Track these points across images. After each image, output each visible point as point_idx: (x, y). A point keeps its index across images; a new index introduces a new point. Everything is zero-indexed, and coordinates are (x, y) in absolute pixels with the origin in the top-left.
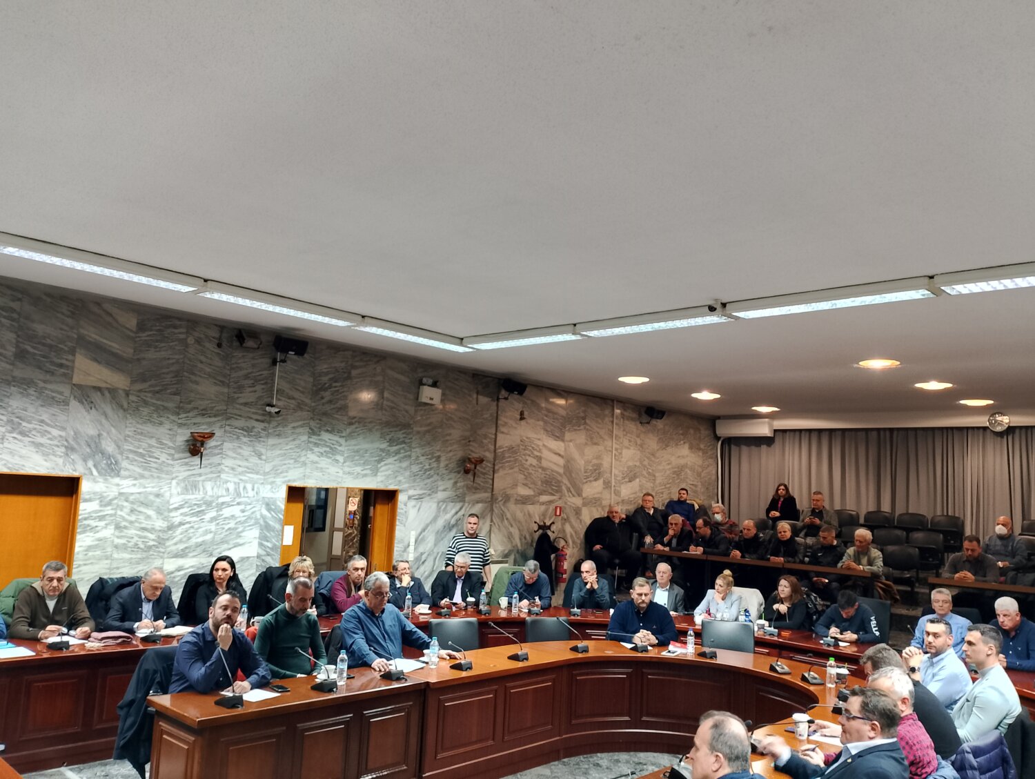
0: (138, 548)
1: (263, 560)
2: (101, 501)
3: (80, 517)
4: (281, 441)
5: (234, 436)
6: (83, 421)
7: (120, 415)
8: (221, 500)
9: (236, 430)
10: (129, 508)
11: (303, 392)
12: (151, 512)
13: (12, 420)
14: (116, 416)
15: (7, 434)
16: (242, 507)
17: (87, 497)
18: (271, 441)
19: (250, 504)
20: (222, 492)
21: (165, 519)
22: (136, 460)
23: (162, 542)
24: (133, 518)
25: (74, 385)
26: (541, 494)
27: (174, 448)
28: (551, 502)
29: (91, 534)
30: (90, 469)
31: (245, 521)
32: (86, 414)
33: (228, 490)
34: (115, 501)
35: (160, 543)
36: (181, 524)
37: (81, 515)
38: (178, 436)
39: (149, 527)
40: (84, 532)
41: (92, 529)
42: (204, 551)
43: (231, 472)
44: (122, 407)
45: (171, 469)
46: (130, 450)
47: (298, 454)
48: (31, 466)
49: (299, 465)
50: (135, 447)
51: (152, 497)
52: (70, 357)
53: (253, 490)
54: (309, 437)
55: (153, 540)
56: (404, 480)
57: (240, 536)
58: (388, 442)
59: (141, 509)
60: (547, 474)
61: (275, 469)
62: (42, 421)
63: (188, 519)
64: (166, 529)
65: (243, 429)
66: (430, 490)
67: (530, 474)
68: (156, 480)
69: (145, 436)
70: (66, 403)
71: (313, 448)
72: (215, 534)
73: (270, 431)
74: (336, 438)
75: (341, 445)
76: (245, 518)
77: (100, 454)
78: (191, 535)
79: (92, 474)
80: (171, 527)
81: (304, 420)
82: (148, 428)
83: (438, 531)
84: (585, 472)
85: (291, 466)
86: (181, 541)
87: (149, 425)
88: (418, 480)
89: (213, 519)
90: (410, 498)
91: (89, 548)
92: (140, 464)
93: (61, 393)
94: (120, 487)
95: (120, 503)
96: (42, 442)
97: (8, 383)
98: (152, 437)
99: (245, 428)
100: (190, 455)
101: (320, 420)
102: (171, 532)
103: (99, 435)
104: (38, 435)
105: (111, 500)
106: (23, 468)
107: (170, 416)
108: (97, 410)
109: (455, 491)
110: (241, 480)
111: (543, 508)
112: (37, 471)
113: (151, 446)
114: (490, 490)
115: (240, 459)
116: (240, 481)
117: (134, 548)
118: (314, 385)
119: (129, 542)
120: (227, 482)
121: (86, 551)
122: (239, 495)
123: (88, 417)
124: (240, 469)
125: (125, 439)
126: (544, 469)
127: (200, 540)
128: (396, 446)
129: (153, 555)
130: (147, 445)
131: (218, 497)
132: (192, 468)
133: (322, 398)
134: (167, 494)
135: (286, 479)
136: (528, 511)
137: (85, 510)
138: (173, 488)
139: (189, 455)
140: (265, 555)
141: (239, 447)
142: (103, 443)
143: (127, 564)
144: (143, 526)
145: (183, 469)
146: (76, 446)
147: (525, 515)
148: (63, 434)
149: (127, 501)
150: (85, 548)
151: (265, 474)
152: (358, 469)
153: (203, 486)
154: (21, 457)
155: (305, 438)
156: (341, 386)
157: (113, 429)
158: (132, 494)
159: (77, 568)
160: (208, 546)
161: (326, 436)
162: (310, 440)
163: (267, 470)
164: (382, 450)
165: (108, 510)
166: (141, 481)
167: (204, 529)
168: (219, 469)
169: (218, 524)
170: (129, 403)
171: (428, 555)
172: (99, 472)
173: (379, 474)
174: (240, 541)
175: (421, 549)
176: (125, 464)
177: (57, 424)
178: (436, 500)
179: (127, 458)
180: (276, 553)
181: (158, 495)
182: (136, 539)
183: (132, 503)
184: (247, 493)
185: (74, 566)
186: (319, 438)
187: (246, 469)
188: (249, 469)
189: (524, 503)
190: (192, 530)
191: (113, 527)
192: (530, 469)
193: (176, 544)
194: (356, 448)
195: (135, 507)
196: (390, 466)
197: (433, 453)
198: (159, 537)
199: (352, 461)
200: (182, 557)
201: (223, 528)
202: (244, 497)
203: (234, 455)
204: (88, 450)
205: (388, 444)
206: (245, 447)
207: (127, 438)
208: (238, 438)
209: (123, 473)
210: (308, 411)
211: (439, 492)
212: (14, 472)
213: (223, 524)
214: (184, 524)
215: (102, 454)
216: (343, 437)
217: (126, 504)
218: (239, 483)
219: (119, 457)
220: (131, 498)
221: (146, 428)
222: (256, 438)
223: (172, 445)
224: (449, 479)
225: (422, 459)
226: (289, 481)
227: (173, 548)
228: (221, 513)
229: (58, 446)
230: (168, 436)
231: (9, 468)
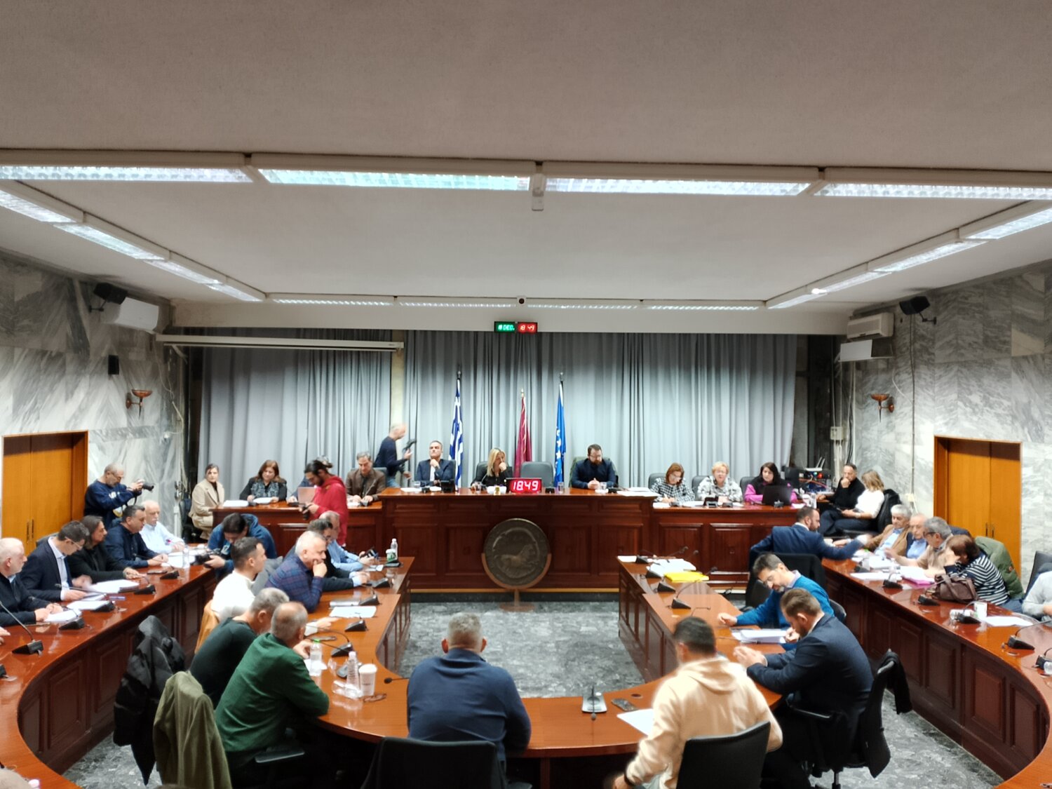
2: (1034, 467)
3: (1023, 481)
6: (1019, 391)
7: (1040, 380)
13: (985, 396)
14: (1038, 382)
25: (1013, 358)
29: (1030, 498)
30: (1026, 435)
32: (1020, 383)
34: (1043, 468)
40: (1026, 496)
41: (1030, 493)
44: (1040, 371)
48: (996, 434)
52: (1008, 333)
62: (999, 394)
70: (1009, 376)
77: (1031, 421)
79: (1027, 440)
91: (1030, 512)
93: (1006, 367)
94: (1045, 454)
95: (1046, 470)
97: (981, 365)
103: (1030, 402)
105: (1040, 466)
121: (1029, 514)
123: (1022, 386)
125: (1045, 405)
137: (1025, 474)
142: (1032, 409)
146: (1017, 414)
157: (1037, 394)
165: (1039, 476)
170: (1045, 367)
172: (1031, 438)
176: (1046, 429)
179: (1047, 423)
191: (1043, 493)
204: (1024, 417)
209: (1046, 438)
219: (1042, 422)
229: (1007, 415)
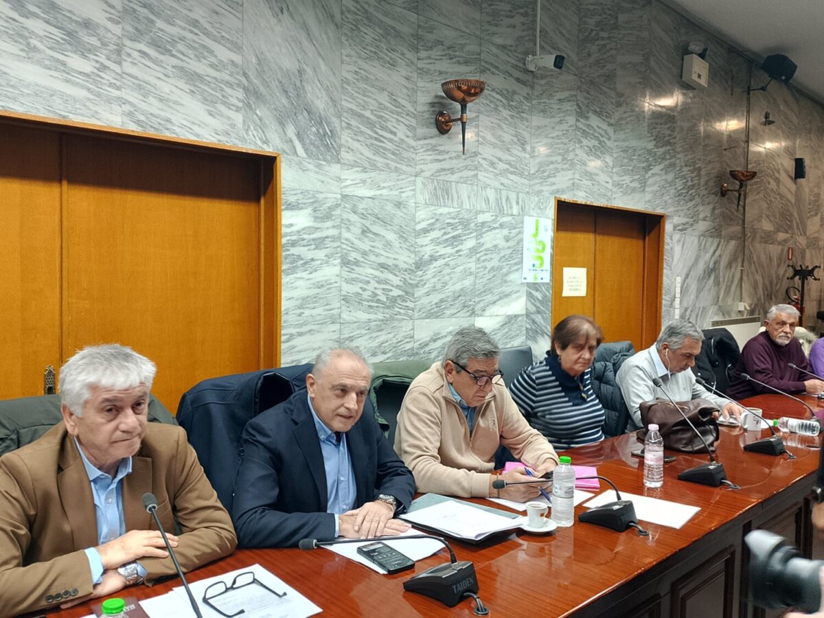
0: (378, 301)
1: (534, 322)
2: (315, 210)
3: (284, 240)
4: (547, 121)
5: (492, 105)
7: (331, 34)
8: (482, 218)
9: (494, 94)
10: (359, 225)
11: (568, 40)
12: (391, 236)
13: (134, 11)
14: (324, 35)
15: (127, 42)
16: (505, 232)
17: (292, 199)
18: (537, 120)
19: (515, 228)
20: (482, 205)
21: (412, 249)
22: (362, 132)
23: (410, 291)
24: (365, 246)
26: (778, 230)
27: (415, 117)
28: (785, 241)
29: (304, 275)
30: (291, 141)
31: (511, 257)
32: (273, 21)
33: (487, 200)
34: (338, 212)
35: (407, 293)
36: (433, 259)
37: (286, 235)
38: (419, 94)
39: (390, 262)
40: (293, 270)
41: (305, 263)
42: (465, 307)
43: (491, 169)
44: (331, 17)
45: (413, 156)
46: (351, 110)
47: (565, 147)
48: (185, 123)
49: (567, 166)
50: (359, 105)
51: (389, 207)
53: (518, 203)
54: (577, 120)
55: (398, 287)
56: (669, 201)
57: (506, 282)
58: (655, 140)
59: (376, 228)
60: (783, 204)
61: (541, 169)
62: (195, 23)
63: (442, 250)
64: (413, 268)
65: (500, 93)
66: (692, 218)
67: (771, 201)
68: (394, 175)
69: (373, 86)
71: (582, 139)
72: (476, 277)
73: (535, 102)
74: (605, 126)
75: (609, 139)
76: (510, 251)
77: (305, 113)
78: (447, 278)
79: (295, 153)
80: (420, 265)
81: (571, 89)
82: (376, 71)
83: (699, 278)
84: (809, 204)
85: (559, 166)
86: (434, 289)
87: (376, 63)
88: (682, 202)
89: (473, 251)
90: (675, 227)
91: (304, 302)
92: (369, 142)
94: (343, 185)
95: (345, 216)
96: (200, 72)
98: (383, 90)
99: (504, 92)
100: (438, 132)
101: (588, 92)
102: (420, 273)
103: (301, 72)
104: (190, 53)
105: (331, 209)
106: (169, 126)
107: (405, 51)
108: (291, 16)
109: (713, 222)
110: (502, 184)
111: (780, 247)
112: (198, 136)
113: (382, 107)
114: (741, 222)
115: (501, 149)
116: (502, 187)
117: (372, 301)
118: (580, 31)
119: (364, 290)
120: (486, 186)
121: (300, 307)
122: (501, 210)
123: (278, 29)
124: (502, 166)
125: (343, 87)
126: (782, 197)
127: (458, 287)
128: (661, 147)
129: (399, 313)
130: (376, 104)
131: (478, 212)
132: (441, 157)
133: (589, 55)
134: (412, 203)
135: (554, 187)
136: (770, 253)
137: (291, 225)
138: (418, 192)
139: (435, 131)
140: (534, 313)
141: (499, 125)
142: (308, 88)
143: (364, 332)
144: (382, 260)
145: (430, 158)
146: (262, 89)
147: (766, 258)
148: (237, 58)
149: (355, 213)
150: (298, 303)
151: (531, 177)
152: (627, 179)
153: (457, 192)
154: (161, 100)
155: (571, 120)
156: (609, 38)
157: (321, 61)
158: (362, 198)
159: (288, 341)
160: (468, 298)
161: (595, 121)
162: (579, 124)
163: (532, 172)
164: (650, 152)
165: (328, 229)
166: (373, 174)
167: (461, 268)
168: (476, 163)
169: (479, 259)
170: (342, 13)
171: (691, 311)
172: (306, 150)
173: (647, 189)
174: (507, 289)
175: (685, 304)
176: (345, 137)
177: (224, 34)
178: (697, 233)
179: (349, 126)
180: (547, 309)
181: (399, 205)
182: (373, 284)
183: (363, 216)
184: (511, 208)
185: (283, 338)
186: (588, 123)
187: (507, 166)
188: (511, 166)
189: (766, 242)
190: (447, 271)
191: (338, 261)
192: (772, 194)
193: (428, 294)
194: (625, 144)
195: (368, 223)
196: (657, 178)
197: (694, 163)
198: (405, 281)
199: (621, 166)
200: (437, 317)
201: (486, 268)
202: (508, 215)
203: (494, 140)
204: (284, 101)
205: (655, 142)
206: (504, 126)
207: (345, 85)
208: (496, 109)
209: (343, 154)
210: (575, 75)
211: (700, 221)
212: (151, 133)
213: (483, 261)
214: (436, 260)
215: (309, 113)
216: (612, 125)
217: (354, 218)
218: (500, 190)
220: (361, 206)
221: (372, 70)
222: (518, 113)
223: (412, 109)
224: (709, 203)
225: (685, 169)
226: (558, 191)
227: (425, 300)
228: (482, 241)
229: (231, 86)
230: (405, 91)
231: (138, 123)
